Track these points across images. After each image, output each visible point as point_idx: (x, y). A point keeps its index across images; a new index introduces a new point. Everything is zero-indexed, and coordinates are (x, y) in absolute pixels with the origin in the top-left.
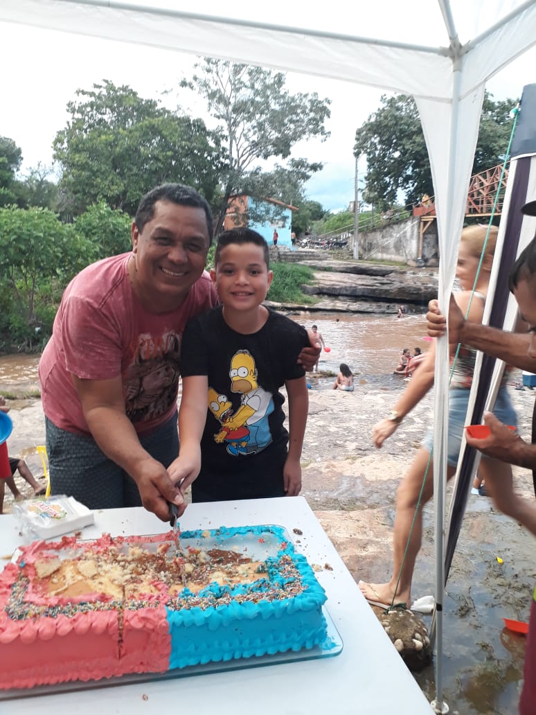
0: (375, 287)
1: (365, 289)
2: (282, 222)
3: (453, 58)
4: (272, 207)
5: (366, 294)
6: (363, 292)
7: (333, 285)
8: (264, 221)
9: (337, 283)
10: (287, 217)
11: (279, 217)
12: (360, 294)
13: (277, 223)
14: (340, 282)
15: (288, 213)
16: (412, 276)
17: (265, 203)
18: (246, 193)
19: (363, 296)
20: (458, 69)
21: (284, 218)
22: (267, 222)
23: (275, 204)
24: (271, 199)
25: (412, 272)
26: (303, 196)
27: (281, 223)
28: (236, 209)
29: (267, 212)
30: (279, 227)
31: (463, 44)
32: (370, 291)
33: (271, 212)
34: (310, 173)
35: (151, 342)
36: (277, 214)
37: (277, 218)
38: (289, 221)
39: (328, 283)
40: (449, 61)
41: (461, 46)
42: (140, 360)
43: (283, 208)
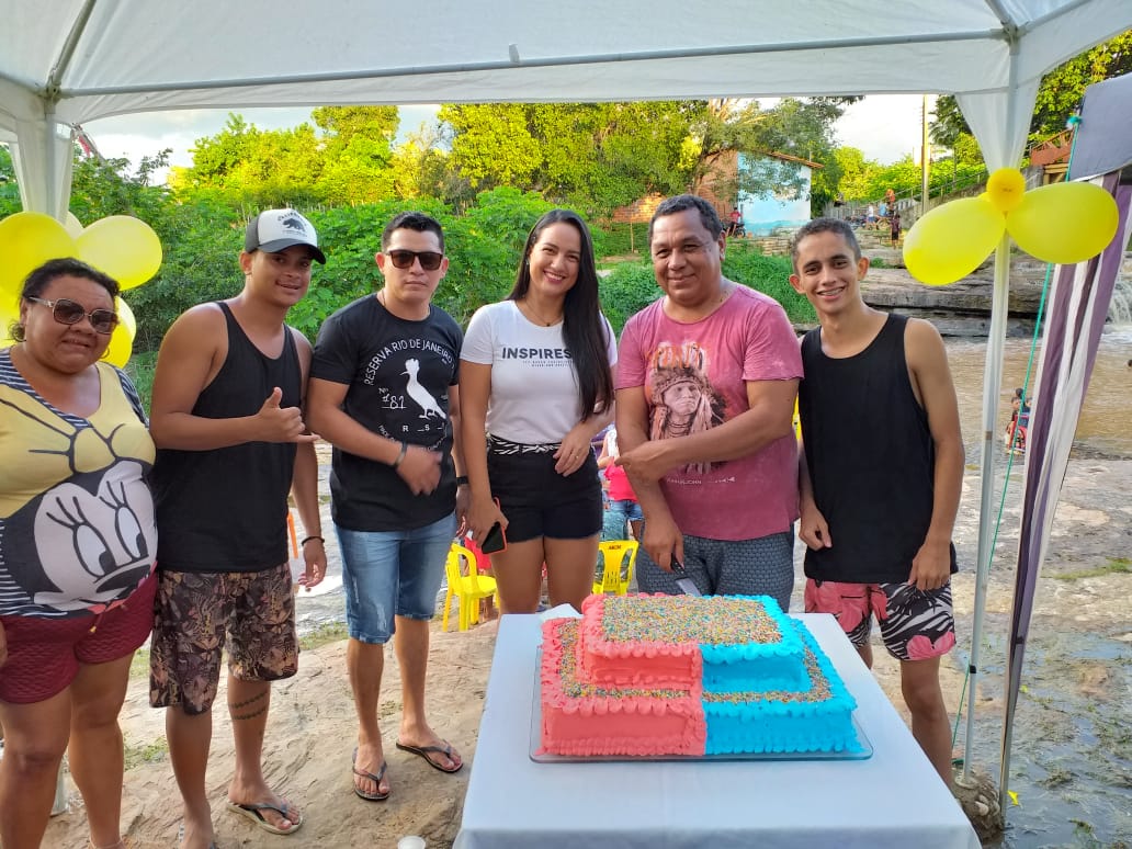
0: (959, 292)
1: (941, 295)
2: (795, 190)
3: (1008, 40)
4: (778, 166)
5: (942, 304)
6: (938, 301)
7: (884, 290)
8: (764, 189)
9: (892, 287)
10: (804, 181)
11: (789, 182)
12: (932, 304)
13: (787, 192)
14: (895, 284)
15: (804, 173)
16: (1028, 270)
17: (766, 160)
18: (735, 147)
19: (937, 307)
20: (1015, 53)
21: (799, 184)
22: (769, 192)
23: (783, 160)
24: (777, 153)
25: (1025, 263)
26: (830, 141)
27: (793, 192)
28: (718, 175)
29: (770, 173)
30: (790, 199)
31: (1019, 25)
32: (949, 300)
33: (776, 175)
34: (843, 106)
35: (670, 350)
36: (787, 176)
37: (786, 183)
38: (807, 187)
39: (876, 287)
40: (1003, 43)
41: (1016, 29)
42: (659, 369)
43: (796, 165)
